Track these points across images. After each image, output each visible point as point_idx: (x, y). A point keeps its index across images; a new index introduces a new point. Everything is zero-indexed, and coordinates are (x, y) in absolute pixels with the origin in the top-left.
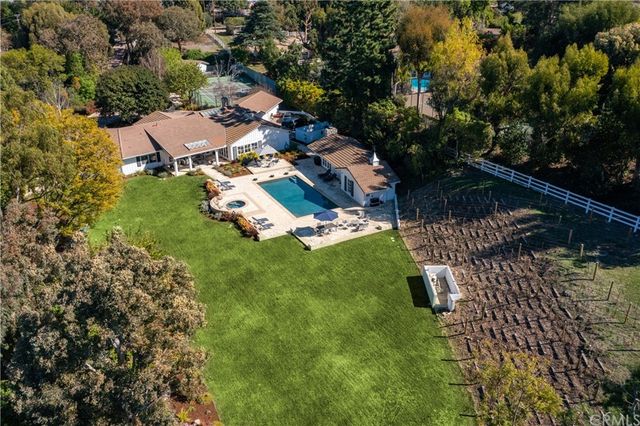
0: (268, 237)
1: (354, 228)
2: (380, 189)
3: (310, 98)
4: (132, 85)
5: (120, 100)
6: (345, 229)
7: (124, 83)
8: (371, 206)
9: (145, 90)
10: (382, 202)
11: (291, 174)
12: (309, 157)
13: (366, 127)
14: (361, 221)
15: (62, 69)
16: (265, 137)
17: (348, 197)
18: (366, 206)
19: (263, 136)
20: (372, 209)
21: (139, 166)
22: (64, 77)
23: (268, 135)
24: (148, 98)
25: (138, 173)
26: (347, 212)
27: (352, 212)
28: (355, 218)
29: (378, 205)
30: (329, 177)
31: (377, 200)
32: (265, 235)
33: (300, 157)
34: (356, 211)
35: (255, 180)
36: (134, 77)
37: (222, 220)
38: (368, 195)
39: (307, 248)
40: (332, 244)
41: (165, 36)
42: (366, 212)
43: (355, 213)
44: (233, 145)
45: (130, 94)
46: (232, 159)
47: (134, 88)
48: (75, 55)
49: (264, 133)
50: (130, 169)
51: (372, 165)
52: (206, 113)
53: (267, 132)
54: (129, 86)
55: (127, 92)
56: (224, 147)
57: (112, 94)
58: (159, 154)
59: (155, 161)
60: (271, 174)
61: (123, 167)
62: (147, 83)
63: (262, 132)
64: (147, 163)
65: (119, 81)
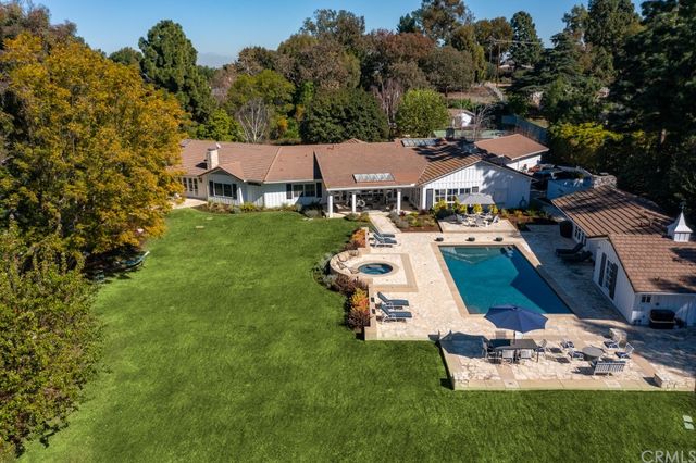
0: (388, 337)
1: (586, 364)
3: (591, 142)
4: (342, 108)
5: (323, 126)
6: (563, 361)
7: (332, 106)
8: (652, 326)
9: (357, 118)
10: (681, 324)
11: (508, 240)
12: (555, 223)
13: (674, 169)
14: (611, 353)
15: (289, 97)
16: (487, 181)
17: (601, 297)
18: (637, 323)
19: (483, 179)
20: (651, 333)
21: (289, 198)
22: (290, 107)
23: (493, 178)
24: (358, 127)
25: (284, 207)
26: (587, 326)
27: (597, 329)
28: (598, 342)
29: (670, 327)
30: (577, 257)
31: (669, 315)
32: (382, 331)
33: (537, 222)
34: (608, 327)
35: (438, 240)
36: (347, 100)
37: (333, 289)
38: (646, 299)
39: (448, 382)
40: (515, 387)
41: (428, 79)
42: (632, 336)
43: (605, 331)
44: (429, 186)
45: (336, 120)
46: (424, 207)
47: (343, 114)
48: (307, 84)
49: (484, 174)
50: (275, 200)
51: (671, 238)
52: (410, 142)
53: (491, 173)
54: (338, 110)
55: (333, 117)
56: (413, 185)
57: (316, 118)
58: (319, 185)
59: (313, 194)
60: (471, 236)
61: (266, 195)
62: (360, 109)
63: (482, 172)
64: (301, 195)
65: (328, 103)
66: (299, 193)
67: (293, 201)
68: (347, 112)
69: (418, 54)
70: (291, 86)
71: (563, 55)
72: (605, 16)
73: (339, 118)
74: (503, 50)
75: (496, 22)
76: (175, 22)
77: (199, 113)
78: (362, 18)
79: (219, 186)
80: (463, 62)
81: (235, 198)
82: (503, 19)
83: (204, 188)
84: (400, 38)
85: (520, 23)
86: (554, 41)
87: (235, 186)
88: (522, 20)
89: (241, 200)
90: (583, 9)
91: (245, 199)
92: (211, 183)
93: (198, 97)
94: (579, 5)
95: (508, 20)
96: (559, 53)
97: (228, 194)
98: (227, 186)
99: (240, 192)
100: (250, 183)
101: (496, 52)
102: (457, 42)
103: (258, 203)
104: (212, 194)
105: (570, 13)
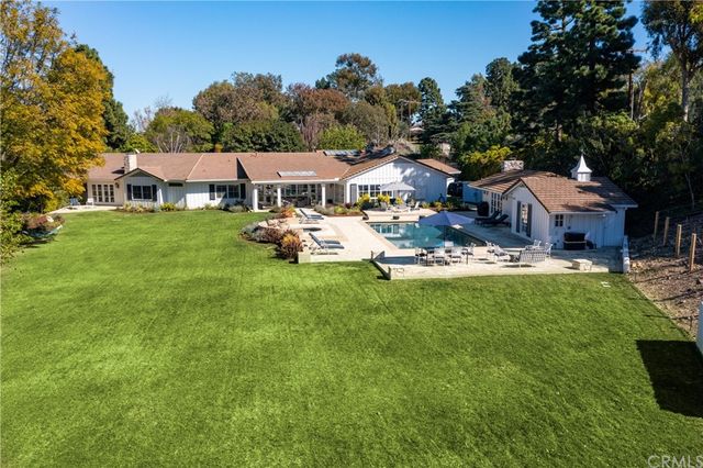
2: (588, 210)
4: (263, 135)
7: (253, 133)
15: (208, 136)
19: (400, 178)
21: (212, 198)
22: (209, 146)
23: (410, 177)
25: (207, 207)
35: (365, 219)
36: (268, 127)
38: (559, 220)
45: (258, 147)
46: (348, 201)
47: (265, 140)
48: (226, 125)
49: (403, 172)
50: (197, 200)
51: (575, 179)
52: (331, 153)
53: (408, 172)
54: (260, 137)
55: (255, 144)
56: (337, 179)
57: (237, 145)
58: (243, 186)
59: (236, 195)
60: (396, 214)
61: (188, 196)
62: (281, 135)
63: (399, 170)
64: (225, 197)
65: (249, 131)
66: (222, 194)
67: (217, 202)
68: (269, 139)
69: (335, 108)
70: (210, 126)
71: (466, 106)
72: (501, 80)
73: (260, 144)
74: (413, 112)
75: (406, 86)
76: (91, 48)
77: (114, 138)
78: (280, 77)
79: (137, 189)
80: (377, 114)
81: (155, 199)
82: (411, 84)
83: (121, 195)
84: (316, 93)
85: (427, 87)
86: (459, 94)
87: (155, 187)
88: (428, 86)
89: (161, 201)
90: (481, 77)
91: (165, 200)
92: (129, 186)
93: (114, 120)
94: (477, 74)
95: (416, 85)
96: (464, 104)
97: (147, 197)
98: (146, 188)
99: (160, 193)
100: (172, 184)
101: (406, 113)
102: (371, 98)
103: (180, 205)
104: (129, 198)
105: (470, 81)
